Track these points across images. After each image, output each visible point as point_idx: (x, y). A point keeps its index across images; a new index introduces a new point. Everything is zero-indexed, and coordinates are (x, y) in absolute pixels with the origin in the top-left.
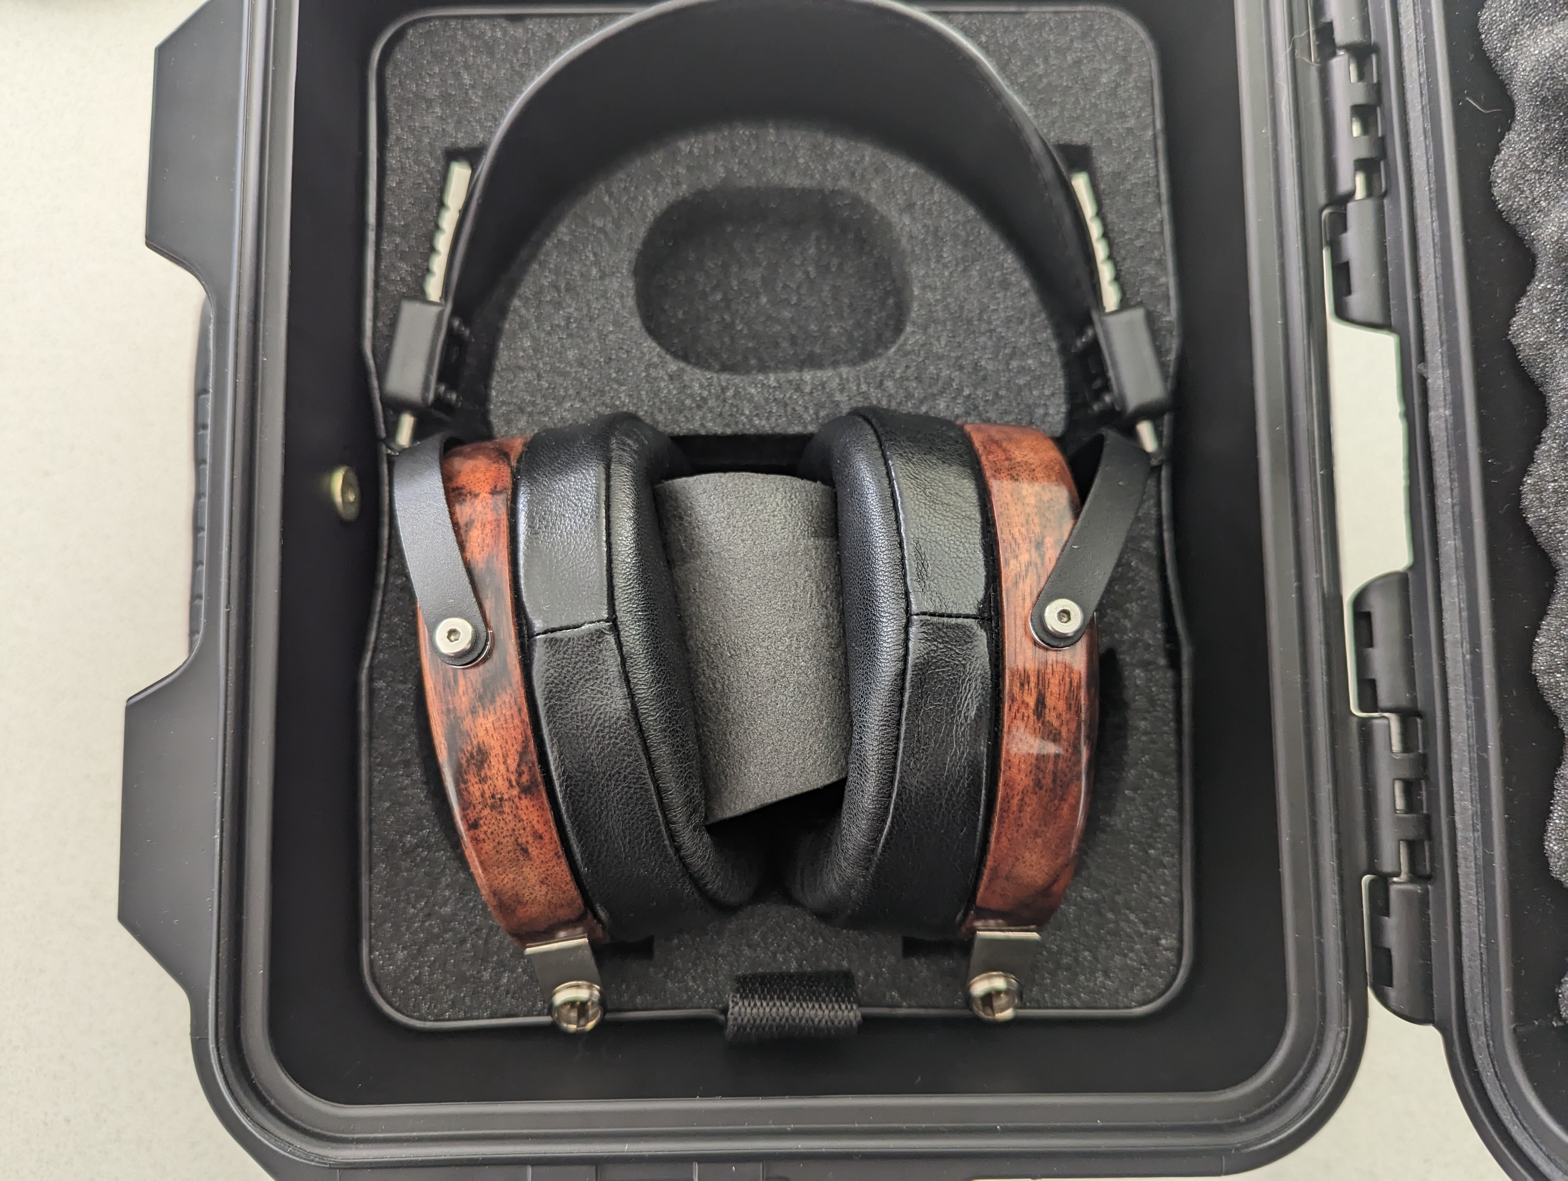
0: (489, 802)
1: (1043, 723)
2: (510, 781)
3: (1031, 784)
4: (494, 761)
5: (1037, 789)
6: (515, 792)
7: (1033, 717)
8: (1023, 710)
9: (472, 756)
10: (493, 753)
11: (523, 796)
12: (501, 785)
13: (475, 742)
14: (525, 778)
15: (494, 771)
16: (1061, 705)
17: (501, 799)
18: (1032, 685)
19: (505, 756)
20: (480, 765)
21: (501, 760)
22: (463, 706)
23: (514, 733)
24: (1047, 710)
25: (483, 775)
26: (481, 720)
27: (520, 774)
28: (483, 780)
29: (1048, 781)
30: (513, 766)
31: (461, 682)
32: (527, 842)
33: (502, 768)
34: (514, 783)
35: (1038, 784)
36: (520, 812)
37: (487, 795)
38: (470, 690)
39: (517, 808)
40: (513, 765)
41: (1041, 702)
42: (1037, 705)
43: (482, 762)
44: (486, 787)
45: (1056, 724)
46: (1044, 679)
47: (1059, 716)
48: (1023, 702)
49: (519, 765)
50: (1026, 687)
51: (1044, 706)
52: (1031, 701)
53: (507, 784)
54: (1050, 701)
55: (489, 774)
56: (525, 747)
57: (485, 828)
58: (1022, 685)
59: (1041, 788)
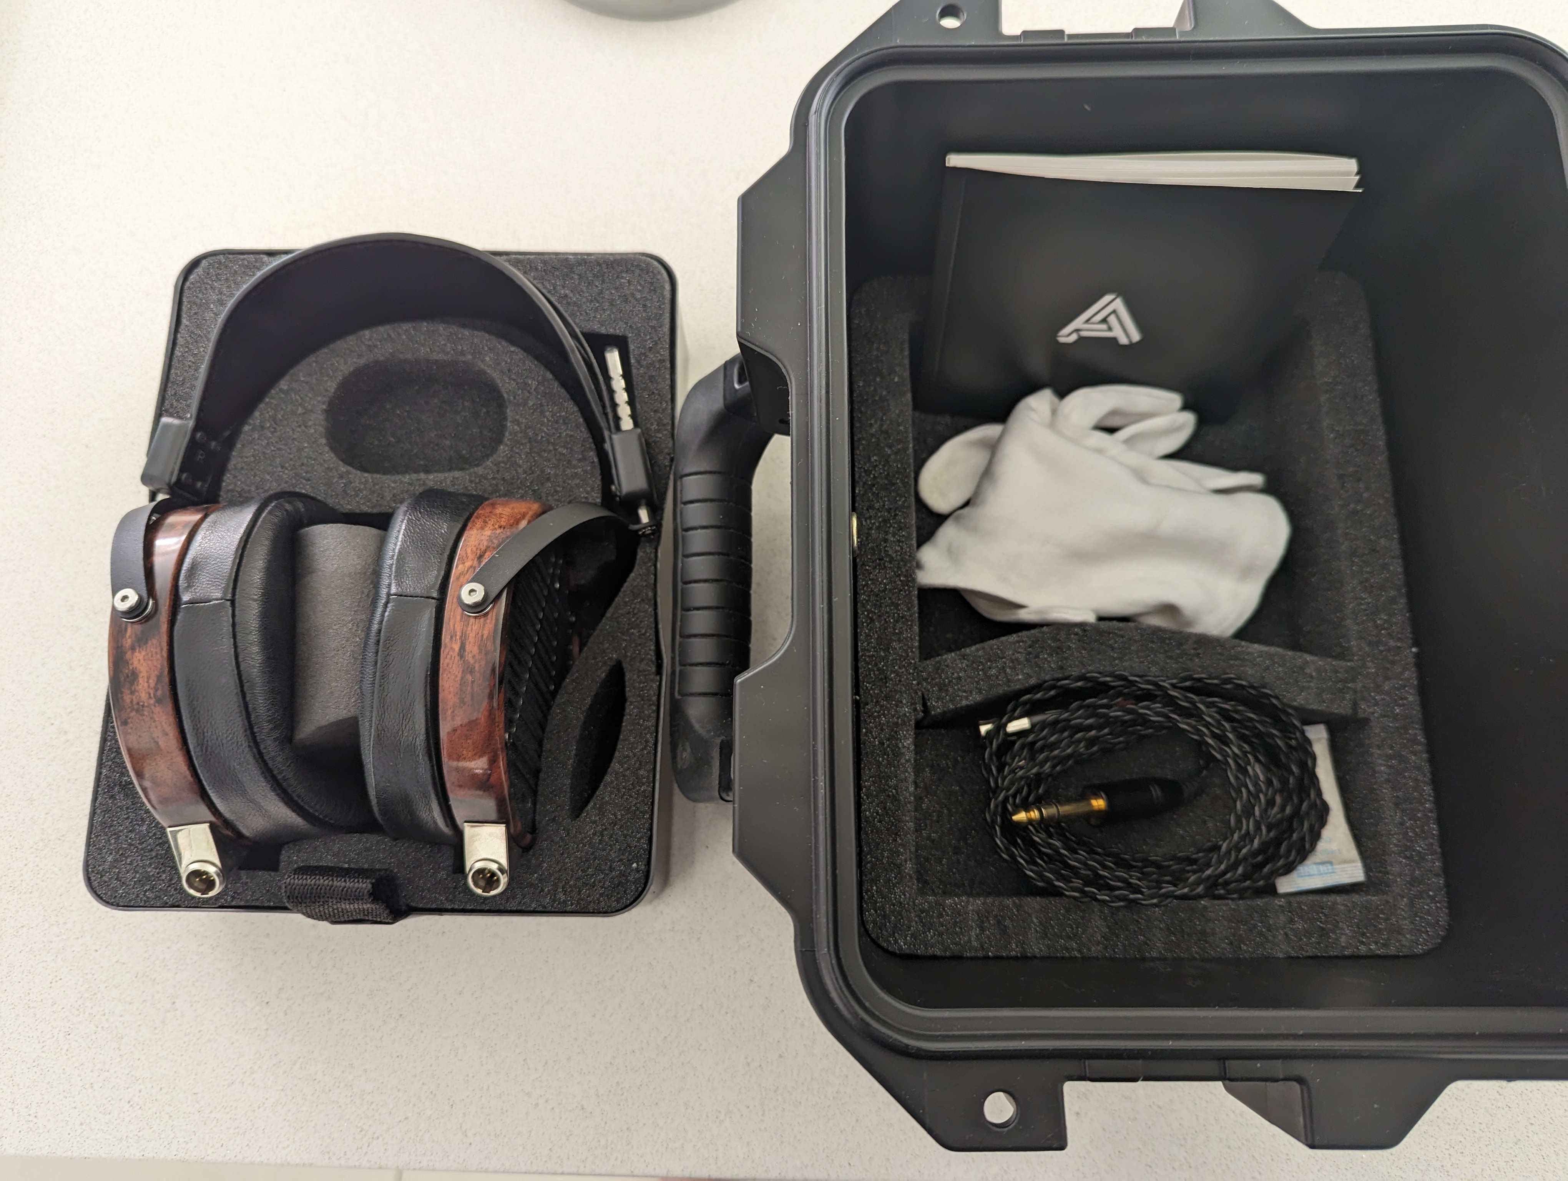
0: (136, 707)
1: (464, 661)
2: (150, 694)
3: (458, 701)
4: (141, 680)
5: (462, 705)
6: (152, 702)
7: (457, 658)
8: (451, 653)
9: (128, 676)
10: (141, 675)
11: (157, 705)
12: (144, 696)
13: (131, 667)
14: (159, 693)
15: (140, 687)
16: (475, 650)
17: (143, 706)
18: (458, 637)
19: (148, 678)
20: (132, 683)
21: (146, 680)
22: (127, 645)
23: (155, 664)
24: (466, 653)
25: (133, 689)
26: (137, 654)
27: (156, 690)
28: (132, 693)
29: (468, 699)
30: (152, 685)
31: (129, 630)
32: (158, 737)
33: (146, 685)
34: (152, 695)
35: (462, 701)
36: (155, 716)
37: (134, 703)
38: (134, 636)
39: (153, 712)
40: (152, 682)
41: (462, 647)
42: (460, 650)
43: (134, 681)
44: (134, 697)
45: (472, 661)
46: (465, 634)
47: (474, 657)
48: (451, 648)
49: (156, 684)
50: (454, 639)
51: (464, 651)
52: (457, 647)
53: (147, 695)
54: (468, 648)
55: (137, 689)
56: (161, 673)
57: (131, 725)
58: (452, 637)
59: (465, 704)
